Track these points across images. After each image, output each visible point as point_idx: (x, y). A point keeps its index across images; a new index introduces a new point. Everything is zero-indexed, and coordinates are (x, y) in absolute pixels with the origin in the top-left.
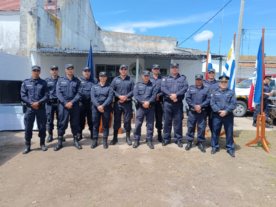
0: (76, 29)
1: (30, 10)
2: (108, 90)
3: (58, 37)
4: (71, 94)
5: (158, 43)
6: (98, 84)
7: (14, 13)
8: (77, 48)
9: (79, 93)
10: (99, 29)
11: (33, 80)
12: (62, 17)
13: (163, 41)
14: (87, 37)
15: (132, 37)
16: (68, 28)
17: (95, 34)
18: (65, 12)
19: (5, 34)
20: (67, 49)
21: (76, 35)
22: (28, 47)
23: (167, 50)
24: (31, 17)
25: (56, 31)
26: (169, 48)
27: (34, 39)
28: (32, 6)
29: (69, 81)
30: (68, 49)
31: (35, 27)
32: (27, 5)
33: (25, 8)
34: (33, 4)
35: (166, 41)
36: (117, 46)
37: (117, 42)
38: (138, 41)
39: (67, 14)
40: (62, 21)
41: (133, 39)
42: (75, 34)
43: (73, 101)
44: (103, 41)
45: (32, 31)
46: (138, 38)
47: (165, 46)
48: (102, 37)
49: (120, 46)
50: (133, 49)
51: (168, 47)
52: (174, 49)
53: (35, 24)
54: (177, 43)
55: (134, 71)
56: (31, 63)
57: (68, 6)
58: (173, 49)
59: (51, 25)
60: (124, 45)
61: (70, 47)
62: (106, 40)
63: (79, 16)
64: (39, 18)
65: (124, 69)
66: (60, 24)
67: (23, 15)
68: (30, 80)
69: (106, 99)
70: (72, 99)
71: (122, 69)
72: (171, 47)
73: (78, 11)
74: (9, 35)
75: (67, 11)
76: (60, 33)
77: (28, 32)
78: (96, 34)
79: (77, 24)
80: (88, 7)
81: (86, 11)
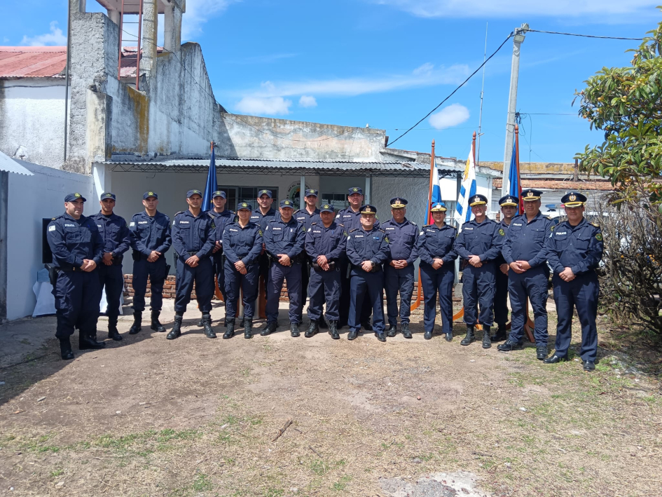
0: (175, 113)
1: (91, 82)
2: (253, 235)
3: (142, 133)
4: (197, 242)
5: (347, 141)
6: (235, 224)
7: (50, 83)
8: (177, 152)
9: (210, 240)
10: (222, 110)
11: (103, 217)
12: (149, 90)
13: (356, 136)
14: (197, 128)
15: (292, 128)
16: (160, 113)
17: (214, 122)
18: (156, 81)
19: (29, 125)
20: (158, 154)
21: (175, 125)
22: (89, 154)
23: (366, 155)
24: (94, 96)
25: (139, 120)
26: (370, 151)
27: (100, 139)
28: (96, 74)
29: (194, 220)
30: (161, 155)
31: (102, 116)
32: (84, 71)
33: (81, 78)
34: (98, 72)
35: (362, 137)
36: (261, 147)
37: (259, 139)
38: (306, 136)
39: (159, 85)
40: (149, 100)
41: (295, 131)
42: (174, 123)
43: (200, 253)
44: (230, 135)
45: (97, 123)
46: (305, 130)
47: (361, 147)
48: (228, 128)
49: (265, 147)
50: (295, 153)
51: (367, 149)
52: (380, 152)
53: (102, 110)
54: (387, 141)
55: (296, 199)
56: (94, 184)
57: (160, 69)
58: (378, 152)
59: (129, 109)
60: (274, 145)
61: (165, 150)
62: (237, 133)
63: (182, 86)
64: (110, 99)
65: (265, 197)
66: (147, 105)
67: (78, 92)
68: (98, 218)
69: (250, 250)
70: (198, 251)
71: (261, 197)
72: (373, 149)
73: (180, 76)
74: (38, 126)
75: (160, 77)
76: (145, 123)
77: (89, 125)
78: (215, 120)
79: (177, 104)
80: (199, 67)
81: (196, 74)
